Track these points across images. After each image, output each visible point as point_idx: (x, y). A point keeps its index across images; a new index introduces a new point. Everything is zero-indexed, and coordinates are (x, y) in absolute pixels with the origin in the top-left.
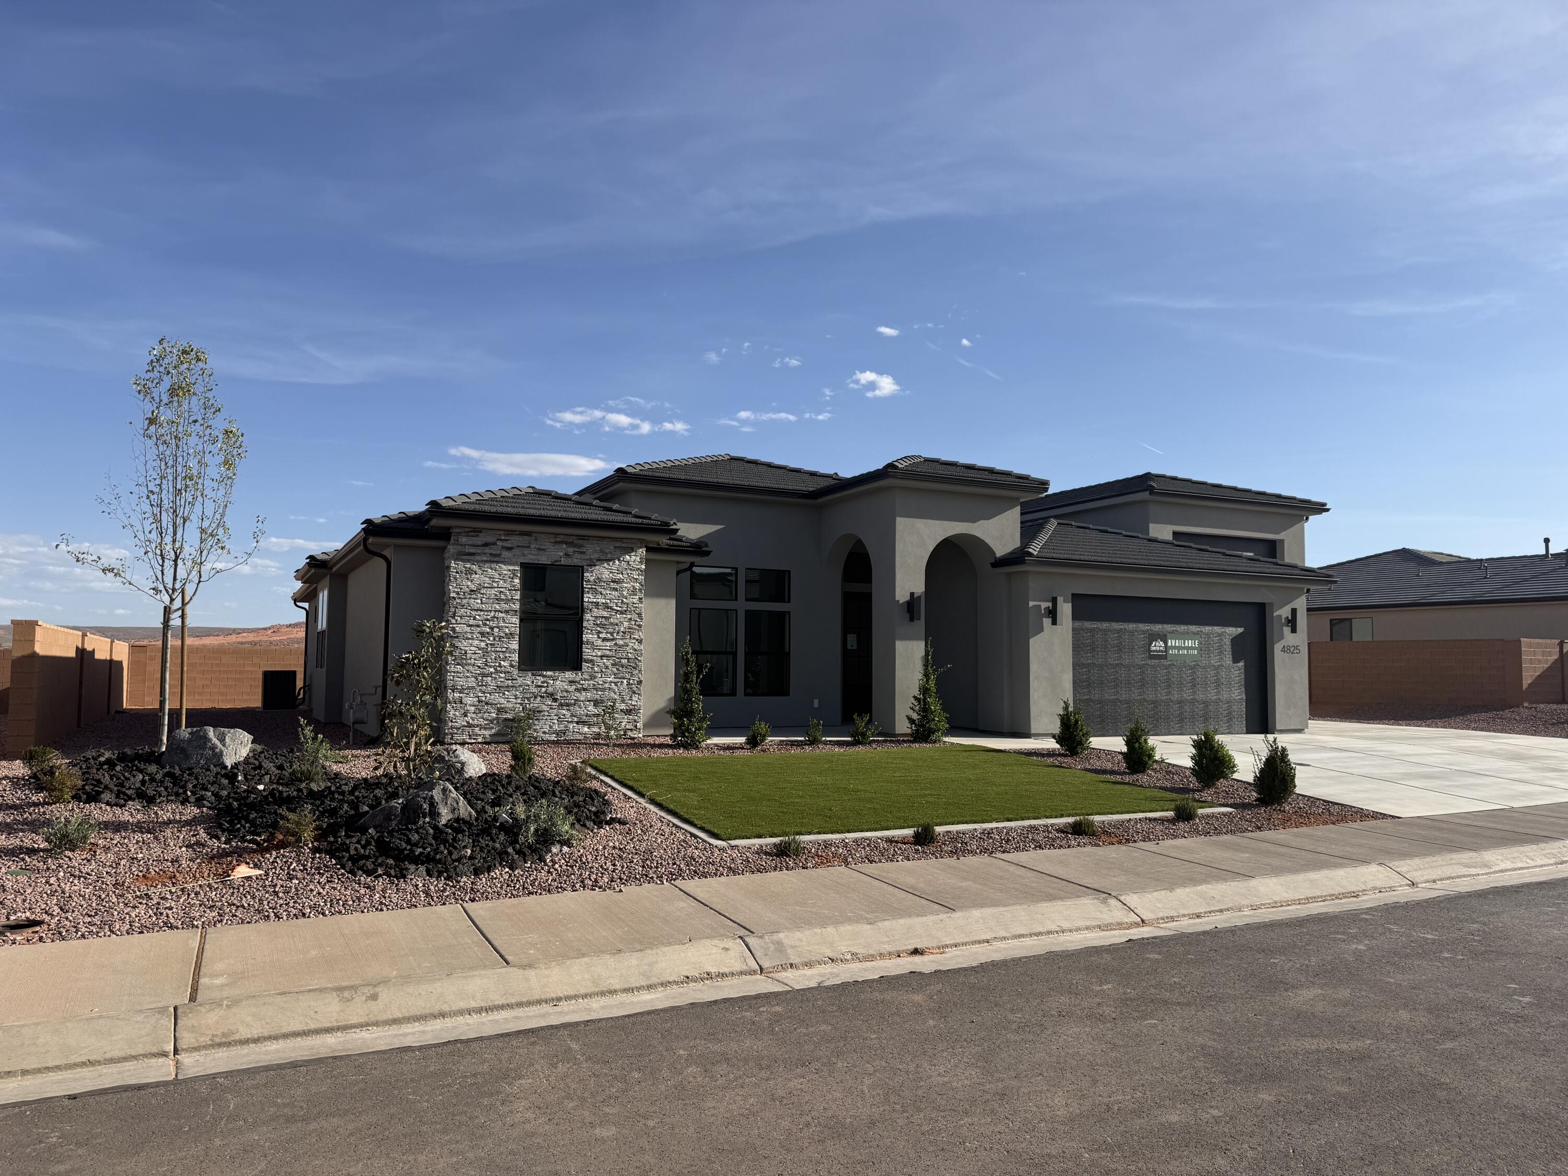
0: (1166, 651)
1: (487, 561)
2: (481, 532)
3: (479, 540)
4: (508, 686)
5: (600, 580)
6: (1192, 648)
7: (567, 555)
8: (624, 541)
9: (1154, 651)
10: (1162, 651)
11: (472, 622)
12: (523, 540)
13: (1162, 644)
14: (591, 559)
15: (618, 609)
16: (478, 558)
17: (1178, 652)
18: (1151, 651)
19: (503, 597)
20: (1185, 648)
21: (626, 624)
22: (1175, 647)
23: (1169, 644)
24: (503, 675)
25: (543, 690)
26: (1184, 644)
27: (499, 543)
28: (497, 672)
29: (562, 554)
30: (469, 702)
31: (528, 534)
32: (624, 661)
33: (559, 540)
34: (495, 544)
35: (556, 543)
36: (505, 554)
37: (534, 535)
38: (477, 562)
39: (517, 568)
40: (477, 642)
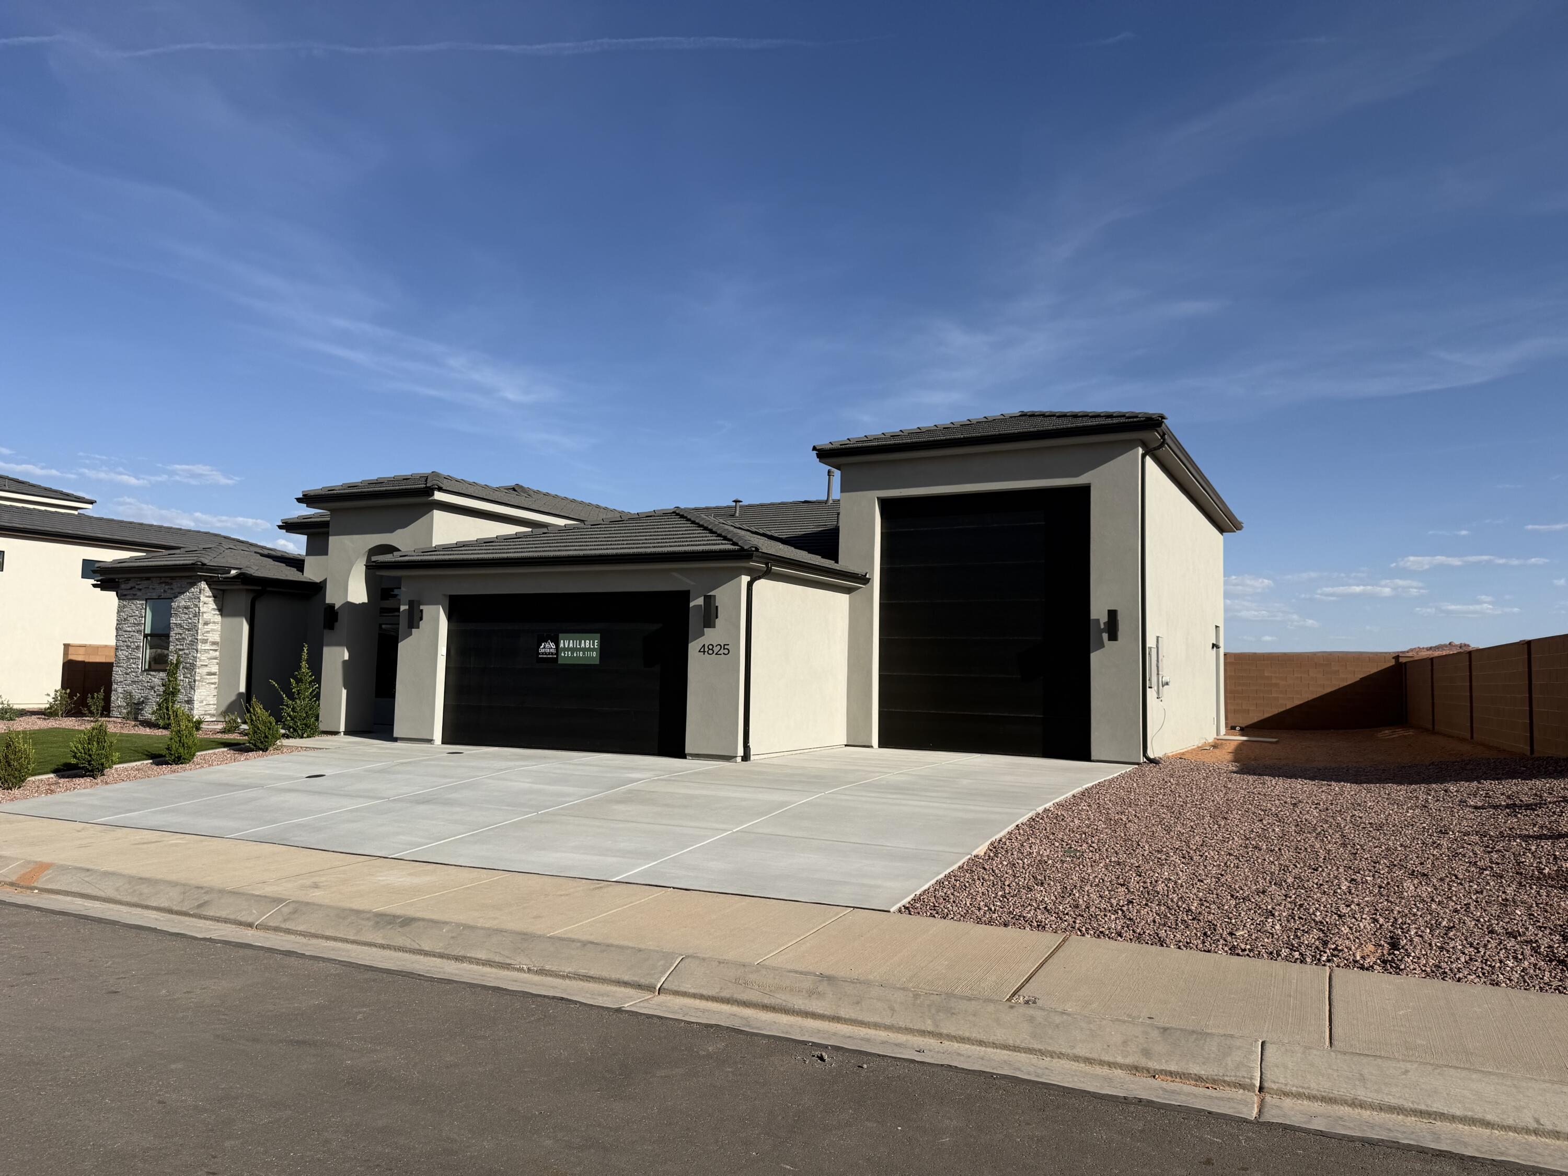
0: (557, 654)
1: (130, 599)
2: (130, 580)
3: (129, 586)
4: (135, 682)
5: (178, 606)
6: (589, 649)
7: (165, 591)
8: (194, 578)
9: (543, 654)
10: (552, 654)
11: (124, 639)
12: (145, 583)
13: (553, 645)
14: (175, 593)
15: (187, 627)
16: (128, 597)
17: (572, 654)
18: (539, 654)
19: (136, 622)
20: (580, 649)
21: (190, 638)
22: (568, 649)
23: (562, 645)
24: (134, 674)
25: (149, 684)
26: (580, 644)
27: (137, 587)
28: (132, 672)
29: (162, 591)
30: (120, 691)
31: (148, 579)
32: (188, 665)
33: (162, 581)
34: (135, 587)
35: (161, 583)
36: (139, 593)
37: (152, 579)
38: (128, 599)
39: (144, 602)
40: (124, 652)
